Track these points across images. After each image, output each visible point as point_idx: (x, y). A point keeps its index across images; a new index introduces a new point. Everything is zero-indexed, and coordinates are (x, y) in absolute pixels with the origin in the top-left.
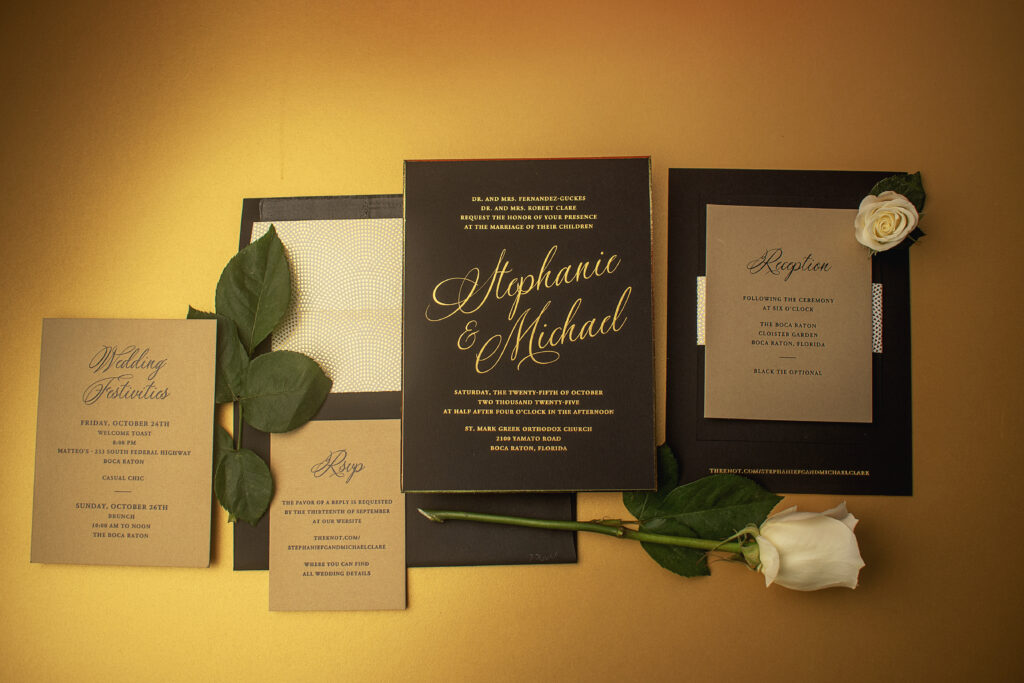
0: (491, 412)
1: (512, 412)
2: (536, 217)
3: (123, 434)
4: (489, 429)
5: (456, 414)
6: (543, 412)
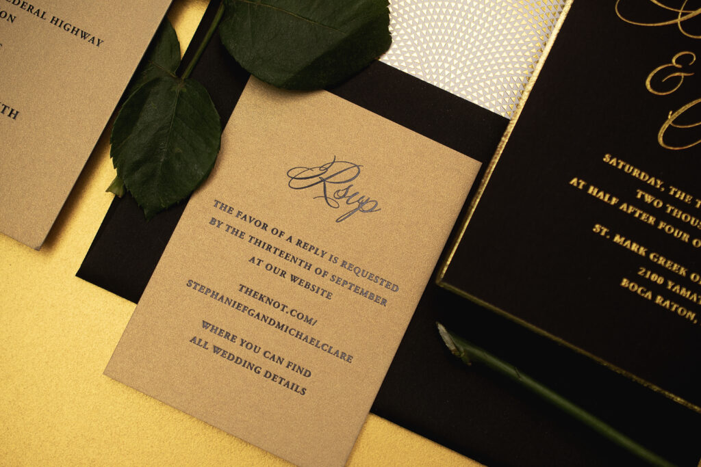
0: (652, 220)
1: (686, 237)
4: (634, 247)
5: (591, 195)
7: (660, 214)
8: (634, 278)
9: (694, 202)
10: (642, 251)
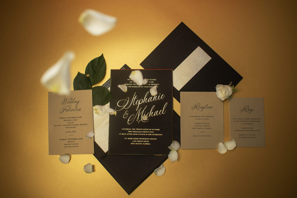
1: (136, 134)
3: (70, 120)
4: (131, 139)
5: (123, 135)
6: (144, 134)
7: (132, 133)
8: (132, 142)
9: (136, 129)
10: (132, 139)
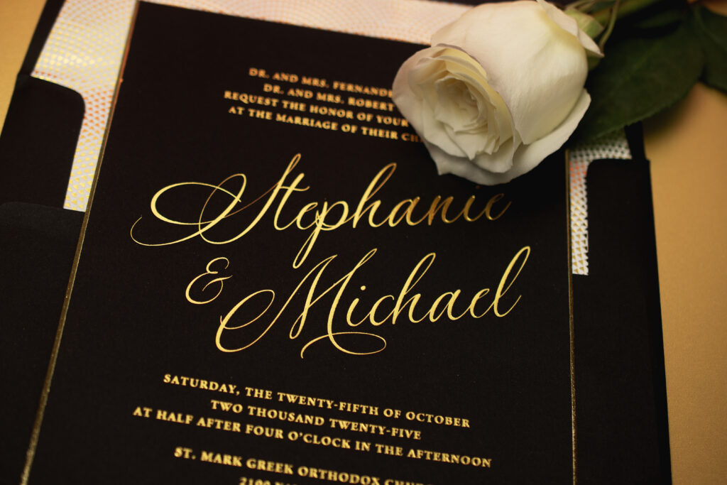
0: (236, 427)
1: (279, 434)
2: (361, 117)
4: (227, 460)
5: (161, 421)
6: (346, 444)
7: (244, 418)
9: (275, 396)
10: (237, 462)
